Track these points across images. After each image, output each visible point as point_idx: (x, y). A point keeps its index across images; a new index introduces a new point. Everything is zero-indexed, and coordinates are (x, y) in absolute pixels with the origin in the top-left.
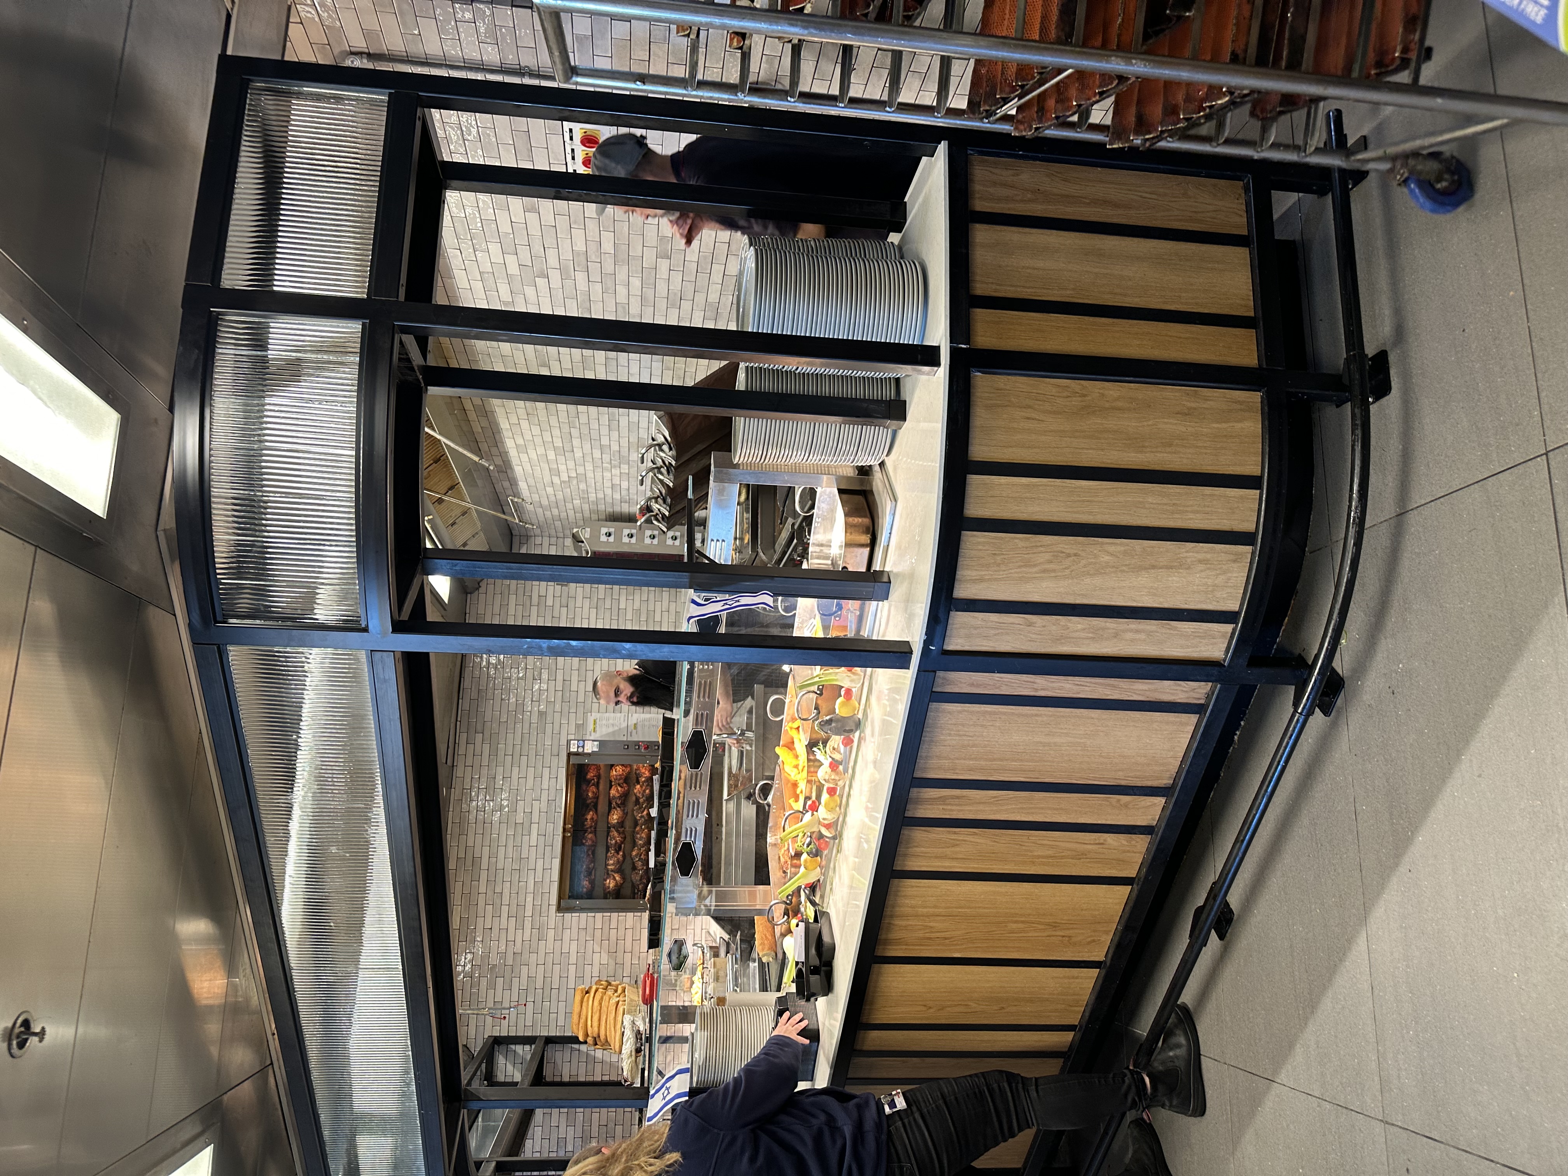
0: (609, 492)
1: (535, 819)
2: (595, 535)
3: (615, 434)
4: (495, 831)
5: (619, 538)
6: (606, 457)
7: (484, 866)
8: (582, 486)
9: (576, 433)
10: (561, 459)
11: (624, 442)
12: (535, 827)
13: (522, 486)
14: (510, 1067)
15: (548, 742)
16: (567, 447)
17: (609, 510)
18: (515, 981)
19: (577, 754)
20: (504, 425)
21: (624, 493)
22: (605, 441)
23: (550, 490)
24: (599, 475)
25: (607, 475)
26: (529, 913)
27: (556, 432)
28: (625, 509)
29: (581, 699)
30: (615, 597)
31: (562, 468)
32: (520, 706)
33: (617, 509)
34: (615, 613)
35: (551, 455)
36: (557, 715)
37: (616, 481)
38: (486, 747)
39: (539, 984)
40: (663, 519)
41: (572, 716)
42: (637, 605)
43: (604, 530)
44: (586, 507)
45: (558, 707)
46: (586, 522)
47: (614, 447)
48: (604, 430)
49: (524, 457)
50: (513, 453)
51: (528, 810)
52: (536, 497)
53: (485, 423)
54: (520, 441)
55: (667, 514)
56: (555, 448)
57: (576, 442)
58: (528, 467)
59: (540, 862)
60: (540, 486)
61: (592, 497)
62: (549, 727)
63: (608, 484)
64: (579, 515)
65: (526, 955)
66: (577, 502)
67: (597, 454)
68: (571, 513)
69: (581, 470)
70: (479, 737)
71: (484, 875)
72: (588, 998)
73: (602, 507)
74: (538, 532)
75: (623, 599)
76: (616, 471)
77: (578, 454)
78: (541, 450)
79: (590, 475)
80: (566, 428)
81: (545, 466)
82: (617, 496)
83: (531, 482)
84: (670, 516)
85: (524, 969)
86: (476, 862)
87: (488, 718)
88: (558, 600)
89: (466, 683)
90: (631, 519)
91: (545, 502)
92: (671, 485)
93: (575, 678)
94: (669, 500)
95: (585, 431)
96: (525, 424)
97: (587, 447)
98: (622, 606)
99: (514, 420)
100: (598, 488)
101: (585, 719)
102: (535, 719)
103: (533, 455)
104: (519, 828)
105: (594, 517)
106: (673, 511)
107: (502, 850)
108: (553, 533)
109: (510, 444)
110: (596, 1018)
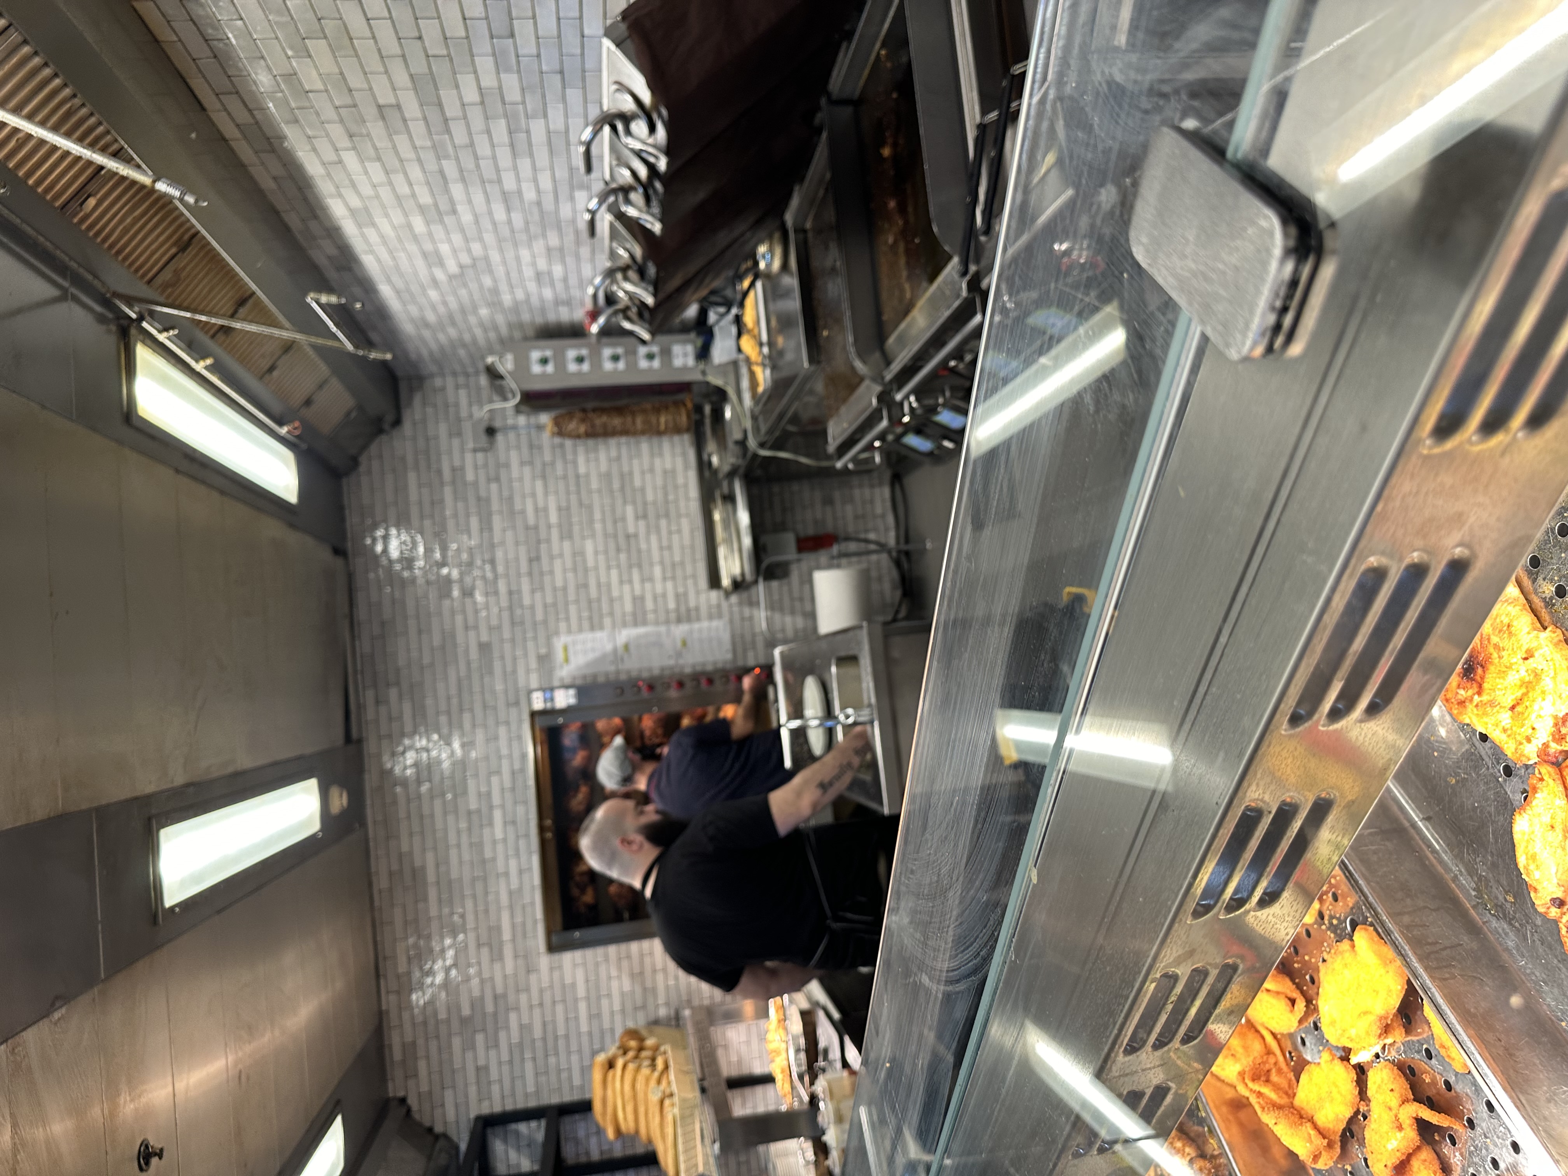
0: (532, 286)
1: (496, 800)
2: (522, 363)
3: (525, 164)
4: (439, 825)
5: (561, 365)
6: (517, 219)
7: (431, 877)
8: (487, 282)
9: (450, 167)
10: (438, 230)
11: (546, 182)
12: (497, 815)
13: (385, 290)
14: (513, 1155)
15: (499, 687)
16: (444, 206)
17: (539, 320)
18: (502, 1035)
19: (544, 713)
20: (313, 167)
21: (559, 286)
22: (509, 183)
23: (433, 294)
24: (510, 255)
25: (525, 254)
26: (506, 936)
27: (415, 173)
28: (565, 315)
29: (539, 616)
30: (570, 457)
31: (444, 249)
32: (449, 637)
33: (552, 317)
34: (572, 481)
35: (418, 224)
36: (507, 646)
37: (542, 264)
38: (407, 708)
39: (538, 1033)
40: (640, 315)
41: (530, 645)
42: (604, 467)
43: (535, 355)
44: (500, 319)
45: (507, 635)
46: (505, 344)
47: (530, 195)
48: (504, 157)
49: (371, 233)
50: (349, 229)
51: (483, 789)
52: (414, 310)
53: (277, 169)
54: (355, 202)
55: (650, 300)
56: (422, 209)
57: (457, 190)
58: (384, 255)
59: (513, 863)
60: (414, 288)
61: (507, 299)
62: (497, 665)
63: (528, 272)
64: (492, 335)
65: (511, 998)
66: (484, 312)
67: (500, 214)
68: (478, 332)
69: (477, 248)
70: (393, 693)
71: (432, 893)
72: (614, 1076)
73: (526, 317)
74: (433, 368)
75: (581, 460)
76: (539, 246)
77: (466, 217)
78: (397, 217)
79: (495, 257)
80: (432, 165)
81: (412, 248)
82: (548, 293)
83: (400, 284)
84: (658, 305)
85: (513, 1016)
86: (418, 874)
87: (401, 662)
88: (482, 473)
89: (362, 613)
90: (576, 332)
91: (431, 317)
92: (657, 228)
93: (526, 586)
94: (652, 270)
95: (468, 163)
96: (350, 159)
97: (478, 198)
98: (582, 470)
99: (329, 155)
100: (514, 282)
101: (549, 645)
102: (474, 654)
103: (386, 228)
104: (475, 817)
105: (517, 335)
106: (661, 296)
107: (453, 853)
108: (458, 368)
109: (338, 210)
110: (630, 1108)
